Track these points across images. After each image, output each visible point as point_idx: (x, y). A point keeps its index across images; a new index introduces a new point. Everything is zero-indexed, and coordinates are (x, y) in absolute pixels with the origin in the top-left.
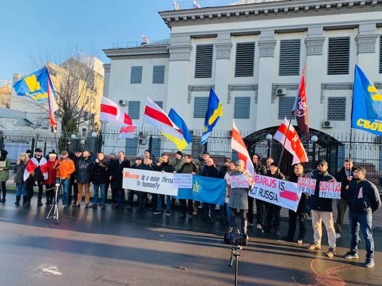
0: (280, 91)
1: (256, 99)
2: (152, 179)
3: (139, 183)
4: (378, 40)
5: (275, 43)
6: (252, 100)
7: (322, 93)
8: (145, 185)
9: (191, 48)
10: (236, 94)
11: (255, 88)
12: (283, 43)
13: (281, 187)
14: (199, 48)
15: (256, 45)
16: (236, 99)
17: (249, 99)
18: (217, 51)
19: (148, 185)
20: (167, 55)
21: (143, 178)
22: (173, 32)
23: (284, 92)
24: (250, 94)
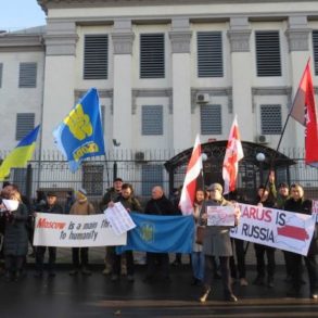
0: (201, 98)
1: (171, 107)
2: (87, 226)
3: (63, 235)
4: (310, 35)
5: (191, 35)
6: (166, 110)
7: (253, 100)
8: (73, 237)
9: (76, 39)
10: (142, 101)
11: (168, 93)
12: (201, 35)
13: (279, 220)
14: (88, 39)
15: (166, 38)
16: (144, 108)
17: (160, 108)
18: (115, 43)
19: (80, 236)
20: (42, 47)
21: (71, 226)
22: (50, 16)
23: (207, 98)
24: (162, 101)
